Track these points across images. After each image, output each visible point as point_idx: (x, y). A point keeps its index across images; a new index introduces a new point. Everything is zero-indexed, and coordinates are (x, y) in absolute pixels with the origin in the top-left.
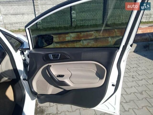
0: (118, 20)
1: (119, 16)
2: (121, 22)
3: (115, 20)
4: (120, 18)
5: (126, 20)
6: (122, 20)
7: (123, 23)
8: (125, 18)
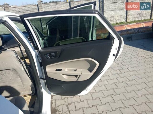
0: (113, 21)
1: (114, 17)
2: (116, 23)
3: (111, 21)
4: (115, 19)
5: (120, 20)
6: (117, 21)
7: (118, 23)
8: (119, 19)
